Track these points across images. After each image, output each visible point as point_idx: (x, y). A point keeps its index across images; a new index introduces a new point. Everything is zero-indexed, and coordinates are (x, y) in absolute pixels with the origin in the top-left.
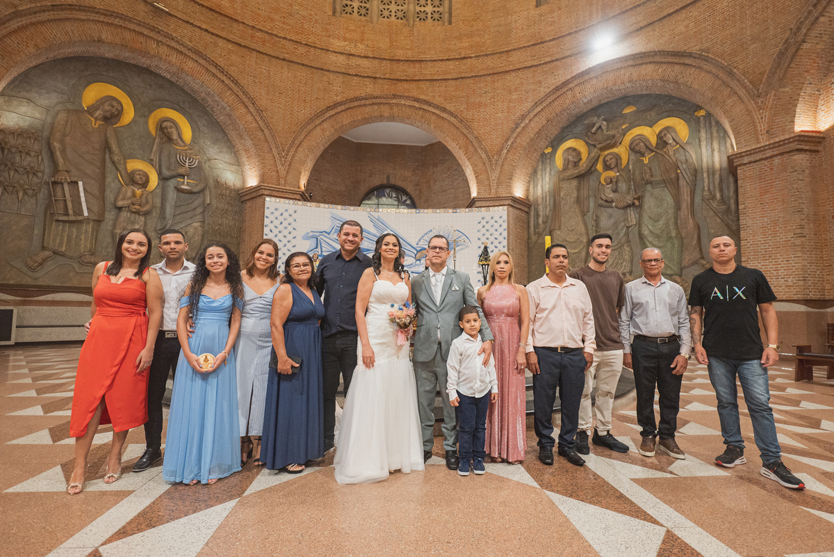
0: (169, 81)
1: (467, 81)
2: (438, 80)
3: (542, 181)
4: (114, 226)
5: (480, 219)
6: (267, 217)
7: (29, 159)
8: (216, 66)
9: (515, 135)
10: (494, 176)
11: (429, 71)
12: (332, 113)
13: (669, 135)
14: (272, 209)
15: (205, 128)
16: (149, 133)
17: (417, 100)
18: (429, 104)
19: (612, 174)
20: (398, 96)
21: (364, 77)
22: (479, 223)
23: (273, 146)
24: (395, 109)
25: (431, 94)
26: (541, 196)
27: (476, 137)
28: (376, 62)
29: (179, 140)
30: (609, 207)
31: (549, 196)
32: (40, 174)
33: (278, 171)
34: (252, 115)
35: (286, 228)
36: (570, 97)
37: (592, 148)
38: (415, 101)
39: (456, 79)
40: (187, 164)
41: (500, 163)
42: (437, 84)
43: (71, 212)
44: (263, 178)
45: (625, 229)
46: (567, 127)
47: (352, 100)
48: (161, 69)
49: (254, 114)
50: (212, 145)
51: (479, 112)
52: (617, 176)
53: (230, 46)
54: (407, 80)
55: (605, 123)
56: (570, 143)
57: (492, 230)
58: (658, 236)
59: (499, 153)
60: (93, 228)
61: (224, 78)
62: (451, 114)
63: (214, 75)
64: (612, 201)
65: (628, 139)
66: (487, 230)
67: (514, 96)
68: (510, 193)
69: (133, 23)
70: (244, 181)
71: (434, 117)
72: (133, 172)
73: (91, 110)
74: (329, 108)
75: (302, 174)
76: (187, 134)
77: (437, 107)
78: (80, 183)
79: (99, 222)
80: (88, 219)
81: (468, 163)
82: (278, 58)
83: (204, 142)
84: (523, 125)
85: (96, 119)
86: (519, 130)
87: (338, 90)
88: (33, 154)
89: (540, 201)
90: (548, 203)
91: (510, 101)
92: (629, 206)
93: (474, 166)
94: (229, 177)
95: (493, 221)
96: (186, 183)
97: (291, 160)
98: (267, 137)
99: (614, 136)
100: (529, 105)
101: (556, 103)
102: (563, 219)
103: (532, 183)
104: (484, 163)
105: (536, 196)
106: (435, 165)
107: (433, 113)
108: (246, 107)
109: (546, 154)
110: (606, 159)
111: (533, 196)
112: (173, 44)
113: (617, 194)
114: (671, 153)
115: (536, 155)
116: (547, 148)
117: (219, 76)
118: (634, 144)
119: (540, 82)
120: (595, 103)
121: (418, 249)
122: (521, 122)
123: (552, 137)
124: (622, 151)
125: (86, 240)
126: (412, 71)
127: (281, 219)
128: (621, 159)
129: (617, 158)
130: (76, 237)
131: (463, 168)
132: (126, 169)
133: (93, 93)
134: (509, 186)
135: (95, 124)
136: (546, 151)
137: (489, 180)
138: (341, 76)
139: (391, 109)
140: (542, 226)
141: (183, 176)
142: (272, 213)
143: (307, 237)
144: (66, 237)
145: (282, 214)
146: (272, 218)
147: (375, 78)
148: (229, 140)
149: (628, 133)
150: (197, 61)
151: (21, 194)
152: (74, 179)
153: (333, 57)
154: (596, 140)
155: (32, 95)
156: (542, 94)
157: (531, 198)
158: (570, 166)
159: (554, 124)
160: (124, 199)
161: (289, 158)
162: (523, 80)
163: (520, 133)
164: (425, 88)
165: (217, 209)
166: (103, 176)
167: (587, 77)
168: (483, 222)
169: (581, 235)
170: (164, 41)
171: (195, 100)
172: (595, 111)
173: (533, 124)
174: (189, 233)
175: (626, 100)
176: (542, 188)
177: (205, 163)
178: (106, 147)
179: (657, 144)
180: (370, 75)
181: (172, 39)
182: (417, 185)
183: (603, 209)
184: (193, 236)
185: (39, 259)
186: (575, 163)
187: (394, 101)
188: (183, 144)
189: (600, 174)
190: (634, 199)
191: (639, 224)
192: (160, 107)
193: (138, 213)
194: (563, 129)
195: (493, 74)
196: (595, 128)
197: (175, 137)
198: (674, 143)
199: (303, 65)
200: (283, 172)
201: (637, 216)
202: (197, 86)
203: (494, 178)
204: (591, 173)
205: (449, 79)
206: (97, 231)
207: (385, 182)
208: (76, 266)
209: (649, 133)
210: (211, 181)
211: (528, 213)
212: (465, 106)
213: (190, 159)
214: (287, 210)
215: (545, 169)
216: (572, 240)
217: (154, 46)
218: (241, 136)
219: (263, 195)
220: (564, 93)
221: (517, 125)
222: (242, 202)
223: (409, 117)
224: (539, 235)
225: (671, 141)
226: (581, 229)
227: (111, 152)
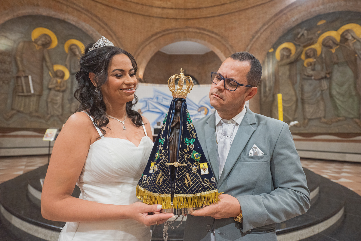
0: (74, 26)
1: (225, 16)
2: (209, 17)
3: (268, 68)
4: (47, 98)
7: (5, 66)
8: (96, 17)
11: (205, 13)
12: (154, 38)
13: (349, 35)
16: (64, 52)
17: (198, 28)
18: (205, 30)
19: (311, 60)
20: (188, 27)
21: (171, 19)
24: (187, 34)
25: (206, 25)
26: (267, 76)
27: (231, 46)
28: (177, 11)
29: (79, 55)
30: (309, 79)
31: (272, 75)
32: (11, 73)
36: (284, 18)
37: (298, 46)
39: (219, 16)
42: (209, 19)
43: (25, 91)
45: (320, 92)
46: (282, 36)
47: (164, 31)
48: (70, 20)
51: (232, 32)
52: (315, 61)
53: (104, 7)
54: (193, 19)
55: (306, 32)
56: (284, 45)
58: (343, 95)
60: (37, 99)
61: (100, 23)
62: (216, 34)
64: (312, 76)
65: (321, 39)
67: (252, 21)
71: (207, 37)
72: (57, 71)
73: (36, 41)
74: (153, 35)
77: (209, 31)
78: (30, 77)
79: (40, 96)
80: (34, 95)
82: (128, 12)
84: (256, 37)
85: (38, 45)
86: (254, 40)
87: (158, 26)
88: (7, 63)
89: (267, 79)
90: (271, 79)
91: (249, 25)
92: (323, 78)
99: (312, 39)
100: (259, 25)
101: (276, 23)
102: (281, 88)
105: (264, 76)
106: (209, 63)
107: (207, 34)
109: (270, 53)
110: (307, 52)
112: (75, 7)
113: (315, 72)
114: (351, 45)
115: (264, 53)
116: (270, 49)
117: (98, 22)
118: (326, 42)
119: (266, 12)
120: (300, 21)
121: (200, 106)
122: (256, 35)
123: (274, 42)
124: (317, 46)
125: (33, 105)
126: (195, 13)
128: (317, 52)
129: (315, 51)
130: (28, 103)
132: (53, 69)
133: (37, 33)
135: (37, 48)
136: (270, 51)
138: (159, 19)
139: (185, 34)
140: (268, 92)
143: (141, 101)
144: (23, 103)
147: (176, 19)
149: (321, 36)
150: (86, 14)
152: (27, 75)
153: (155, 10)
154: (300, 42)
155: (8, 34)
156: (268, 19)
158: (285, 58)
159: (275, 35)
160: (52, 84)
162: (256, 12)
164: (202, 22)
166: (42, 73)
167: (294, 6)
170: (70, 5)
171: (88, 35)
172: (299, 26)
173: (262, 36)
175: (319, 17)
176: (268, 71)
178: (43, 59)
179: (341, 41)
180: (174, 17)
181: (74, 4)
182: (200, 74)
183: (306, 81)
185: (10, 114)
186: (288, 56)
187: (186, 30)
189: (303, 61)
190: (327, 74)
191: (330, 88)
192: (70, 39)
193: (59, 91)
194: (280, 38)
195: (239, 11)
196: (299, 35)
197: (77, 53)
198: (353, 39)
199: (140, 14)
201: (328, 84)
202: (87, 27)
204: (298, 61)
205: (215, 16)
206: (39, 101)
208: (28, 117)
209: (335, 35)
212: (224, 30)
215: (270, 61)
216: (287, 99)
220: (281, 16)
221: (253, 37)
223: (194, 38)
224: (266, 97)
225: (350, 38)
226: (292, 92)
227: (46, 61)
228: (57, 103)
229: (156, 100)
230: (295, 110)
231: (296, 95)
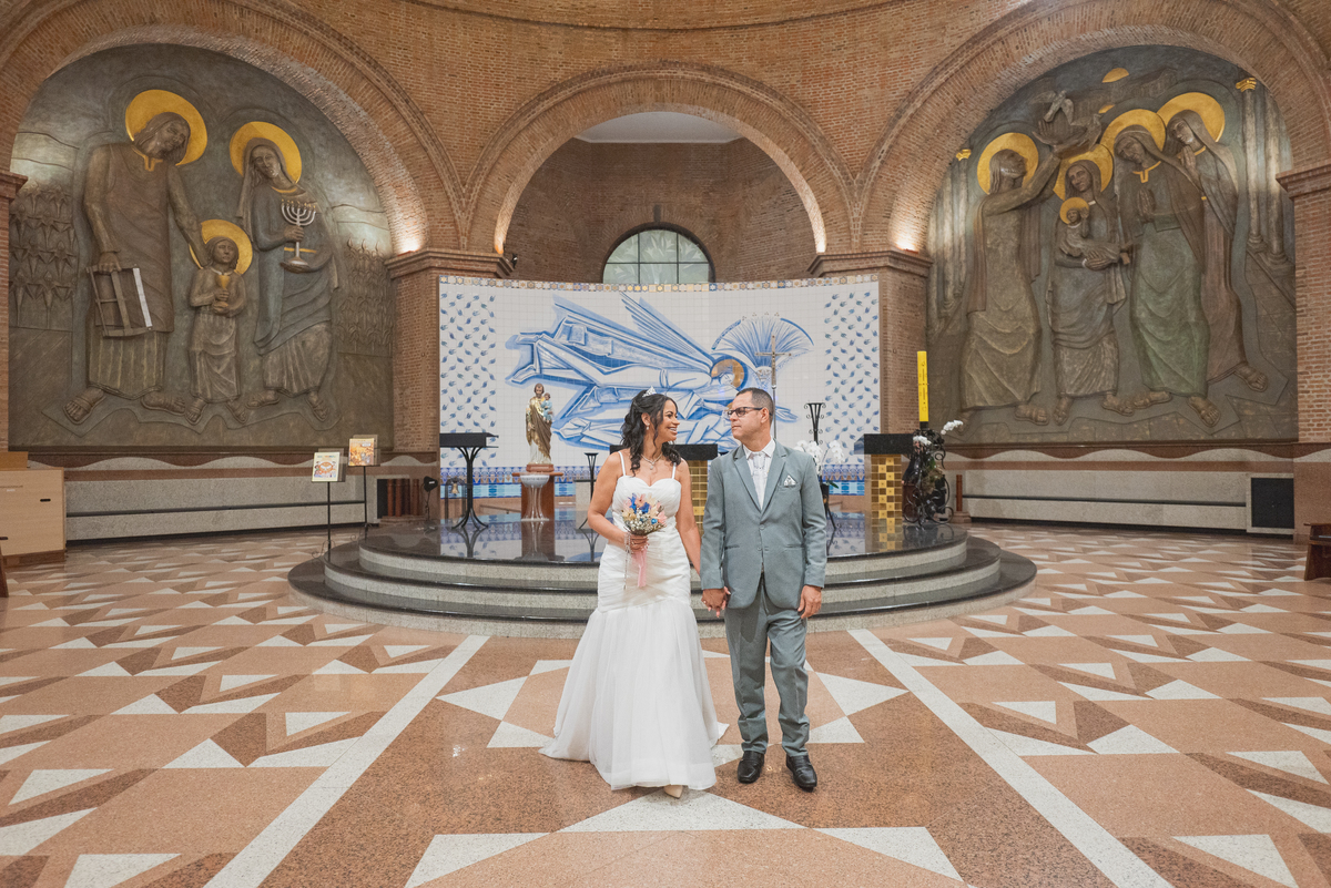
0: (258, 70)
1: (803, 26)
2: (746, 26)
3: (953, 216)
4: (190, 341)
5: (829, 300)
6: (444, 312)
7: (56, 236)
8: (340, 38)
9: (895, 131)
10: (857, 212)
11: (729, 9)
12: (547, 104)
13: (1187, 129)
14: (452, 297)
15: (322, 149)
16: (232, 170)
17: (707, 69)
18: (731, 74)
19: (1080, 203)
20: (670, 63)
21: (605, 29)
22: (828, 305)
23: (445, 176)
24: (666, 89)
25: (733, 55)
26: (950, 245)
27: (822, 138)
29: (282, 178)
30: (1075, 267)
31: (966, 244)
32: (74, 261)
33: (455, 221)
34: (406, 121)
35: (477, 329)
36: (999, 55)
37: (1046, 150)
38: (703, 69)
39: (782, 23)
40: (298, 220)
41: (867, 186)
42: (745, 34)
43: (126, 321)
44: (430, 239)
45: (1105, 308)
46: (999, 109)
47: (583, 78)
48: (246, 52)
49: (409, 119)
50: (336, 180)
51: (827, 86)
52: (1091, 207)
54: (687, 30)
55: (1069, 102)
56: (1003, 142)
57: (851, 320)
58: (1164, 323)
59: (866, 167)
60: (159, 346)
61: (354, 59)
62: (772, 92)
63: (337, 56)
64: (1081, 257)
65: (1111, 134)
66: (843, 320)
67: (894, 54)
68: (888, 245)
70: (393, 241)
71: (740, 101)
72: (213, 243)
73: (140, 145)
74: (542, 97)
75: (499, 224)
76: (294, 162)
78: (136, 272)
79: (166, 334)
80: (151, 332)
81: (807, 187)
82: (446, 8)
83: (323, 176)
84: (910, 111)
85: (150, 156)
86: (903, 121)
87: (557, 58)
88: (61, 227)
89: (948, 255)
90: (963, 258)
91: (886, 64)
92: (1112, 265)
93: (819, 193)
94: (367, 235)
95: (853, 301)
96: (298, 255)
97: (478, 200)
98: (434, 161)
99: (1085, 130)
100: (922, 71)
101: (974, 68)
102: (990, 289)
103: (932, 219)
104: (838, 188)
105: (941, 245)
106: (748, 182)
107: (739, 91)
108: (395, 107)
109: (959, 163)
110: (1071, 174)
111: (936, 244)
113: (1089, 243)
114: (1191, 163)
115: (940, 166)
116: (960, 150)
117: (346, 57)
118: (1123, 145)
119: (943, 25)
120: (1050, 64)
121: (716, 357)
122: (908, 106)
123: (971, 129)
124: (1100, 155)
125: (150, 367)
127: (468, 313)
128: (1099, 174)
129: (1092, 169)
130: (135, 362)
131: (800, 194)
132: (201, 238)
133: (144, 109)
134: (885, 231)
135: (150, 166)
136: (960, 157)
137: (849, 221)
138: (561, 31)
139: (658, 88)
140: (952, 303)
141: (292, 243)
142: (453, 304)
143: (514, 344)
144: (120, 364)
145: (469, 306)
146: (452, 312)
147: (625, 30)
148: (363, 168)
149: (1113, 123)
150: (306, 33)
151: (49, 296)
152: (126, 266)
154: (1052, 136)
155: (53, 126)
156: (947, 50)
157: (932, 249)
158: (1004, 187)
159: (971, 106)
160: (202, 292)
161: (474, 196)
162: (910, 22)
163: (905, 127)
164: (721, 44)
165: (350, 295)
166: (167, 254)
167: (1031, 17)
168: (835, 305)
169: (1024, 320)
171: (304, 100)
172: (1050, 78)
173: (929, 109)
174: (308, 344)
175: (1107, 57)
176: (953, 229)
177: (326, 213)
178: (169, 204)
179: (1166, 144)
180: (616, 24)
182: (714, 222)
183: (1063, 270)
184: (315, 349)
185: (84, 403)
186: (1014, 180)
187: (663, 73)
188: (288, 185)
189: (1060, 202)
190: (1122, 251)
191: (1131, 299)
192: (246, 120)
193: (225, 314)
194: (992, 113)
195: (853, 10)
196: (1050, 113)
197: (276, 172)
198: (1197, 144)
199: (491, 16)
200: (464, 225)
201: (1128, 284)
202: (308, 77)
203: (856, 216)
204: (1043, 201)
205: (767, 24)
206: (165, 349)
207: (652, 219)
208: (137, 411)
209: (1151, 123)
210: (338, 246)
211: (926, 278)
212: (799, 76)
213: (302, 211)
214: (477, 298)
215: (958, 193)
216: (1007, 331)
217: (236, 17)
218: (386, 161)
219: (431, 268)
220: (988, 47)
221: (899, 113)
222: (393, 280)
223: (692, 102)
224: (947, 319)
225: (1191, 140)
226: (1025, 308)
227: (176, 211)
228: (221, 357)
229: (564, 339)
230: (1033, 370)
231: (1037, 318)
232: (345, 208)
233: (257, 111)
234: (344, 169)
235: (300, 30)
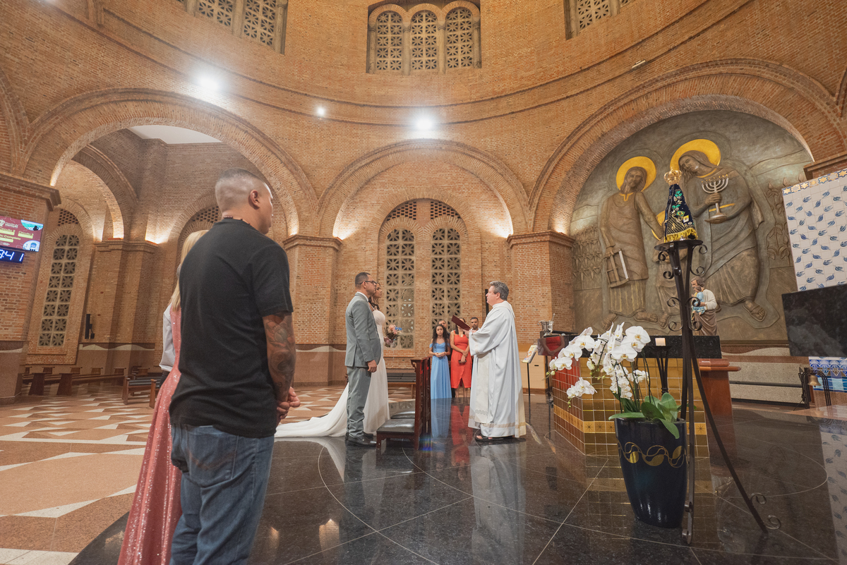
4: (656, 281)
6: (791, 219)
7: (593, 247)
8: (707, 65)
14: (798, 202)
15: (736, 134)
29: (703, 168)
32: (601, 255)
34: (770, 81)
35: (832, 223)
40: (715, 189)
43: (618, 278)
48: (665, 113)
49: (772, 77)
50: (751, 148)
53: (722, 26)
60: (639, 288)
61: (721, 69)
69: (623, 99)
78: (620, 253)
79: (644, 280)
83: (739, 151)
85: (626, 194)
94: (787, 174)
96: (717, 211)
108: (758, 77)
112: (660, 84)
117: (713, 72)
125: (635, 299)
127: (818, 211)
130: (628, 298)
133: (622, 174)
141: (712, 205)
142: (800, 209)
144: (621, 300)
145: (818, 204)
146: (800, 216)
150: (686, 79)
151: (592, 274)
152: (616, 252)
170: (650, 90)
177: (745, 174)
178: (638, 212)
181: (657, 81)
184: (742, 270)
188: (710, 169)
197: (696, 167)
200: (844, 128)
206: (644, 290)
213: (717, 182)
232: (762, 164)
233: (685, 138)
234: (758, 137)
235: (682, 81)
